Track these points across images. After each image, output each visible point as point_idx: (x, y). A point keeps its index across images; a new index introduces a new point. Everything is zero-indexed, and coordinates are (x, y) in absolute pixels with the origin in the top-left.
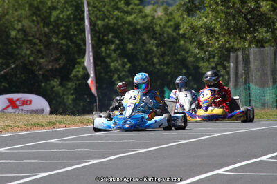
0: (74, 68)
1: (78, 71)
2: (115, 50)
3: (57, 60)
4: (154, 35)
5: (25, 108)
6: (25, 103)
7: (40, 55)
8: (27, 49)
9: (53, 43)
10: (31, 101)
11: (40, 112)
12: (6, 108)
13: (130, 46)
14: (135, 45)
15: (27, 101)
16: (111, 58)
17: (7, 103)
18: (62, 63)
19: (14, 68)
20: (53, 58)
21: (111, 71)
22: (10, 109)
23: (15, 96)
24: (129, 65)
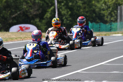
0: (45, 13)
1: (47, 15)
2: (63, 6)
3: (38, 10)
5: (27, 31)
9: (36, 3)
12: (19, 31)
13: (70, 4)
14: (73, 3)
15: (28, 28)
16: (62, 9)
19: (19, 14)
21: (62, 15)
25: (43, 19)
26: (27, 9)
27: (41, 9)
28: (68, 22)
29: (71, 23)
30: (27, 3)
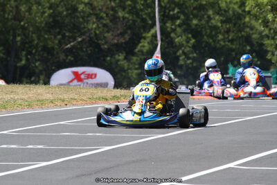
0: (139, 42)
1: (144, 46)
2: (180, 26)
3: (122, 34)
4: (219, 11)
5: (90, 81)
6: (90, 76)
7: (106, 29)
8: (94, 23)
9: (119, 18)
10: (96, 75)
11: (105, 85)
12: (71, 81)
13: (195, 22)
14: (200, 20)
15: (92, 75)
16: (176, 34)
17: (73, 77)
18: (127, 37)
19: (81, 41)
20: (119, 32)
21: (176, 46)
22: (75, 82)
23: (80, 70)
24: (193, 41)
25: (133, 54)
26: (97, 32)
27: (129, 32)
28: (189, 62)
29: (195, 65)
30: (99, 18)
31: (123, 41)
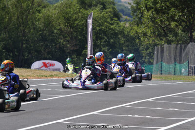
5: (51, 67)
6: (51, 65)
7: (68, 43)
8: (62, 39)
10: (54, 64)
11: (59, 70)
12: (42, 67)
13: (112, 40)
18: (78, 47)
20: (74, 44)
22: (44, 68)
24: (110, 50)
25: (81, 55)
26: (64, 44)
30: (64, 37)
31: (76, 48)
